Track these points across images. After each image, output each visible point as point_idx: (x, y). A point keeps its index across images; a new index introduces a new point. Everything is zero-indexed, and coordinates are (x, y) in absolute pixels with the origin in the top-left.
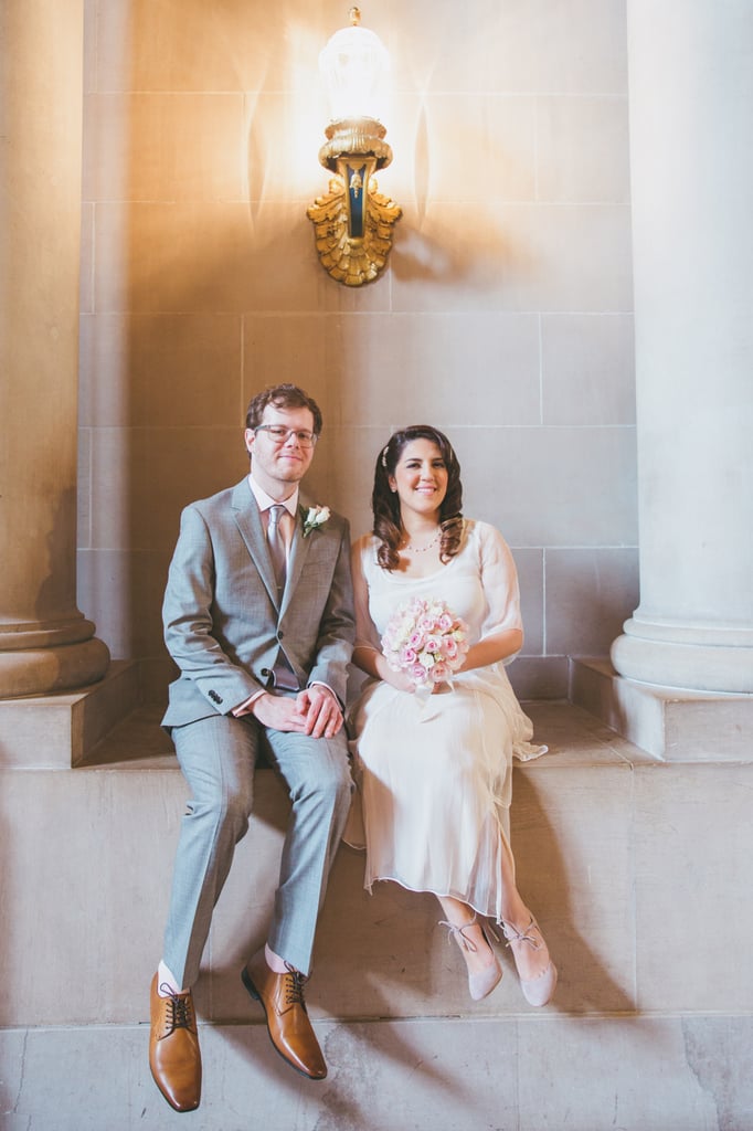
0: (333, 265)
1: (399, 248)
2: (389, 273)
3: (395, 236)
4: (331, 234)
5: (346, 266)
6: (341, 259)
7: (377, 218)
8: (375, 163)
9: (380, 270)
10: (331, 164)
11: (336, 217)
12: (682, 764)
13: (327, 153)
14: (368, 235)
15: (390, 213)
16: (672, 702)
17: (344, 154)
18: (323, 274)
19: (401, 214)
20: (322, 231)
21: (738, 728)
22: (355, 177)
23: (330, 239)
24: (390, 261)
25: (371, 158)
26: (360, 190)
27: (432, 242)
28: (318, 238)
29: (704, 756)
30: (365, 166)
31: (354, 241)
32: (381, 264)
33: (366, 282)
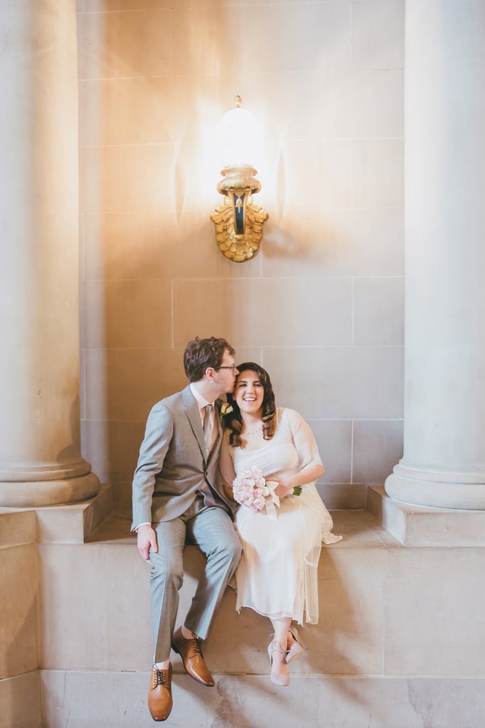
0: (227, 249)
1: (267, 237)
2: (260, 253)
3: (264, 231)
4: (225, 230)
5: (235, 250)
6: (231, 245)
7: (253, 220)
8: (250, 192)
9: (255, 252)
10: (224, 192)
11: (228, 220)
12: (415, 547)
13: (221, 187)
14: (247, 230)
15: (261, 216)
16: (410, 514)
17: (232, 188)
18: (221, 254)
19: (268, 217)
20: (220, 228)
21: (447, 528)
22: (239, 200)
23: (225, 233)
24: (261, 246)
25: (248, 189)
26: (242, 208)
27: (287, 234)
28: (218, 233)
29: (427, 543)
30: (244, 194)
31: (239, 237)
32: (255, 248)
33: (246, 259)
